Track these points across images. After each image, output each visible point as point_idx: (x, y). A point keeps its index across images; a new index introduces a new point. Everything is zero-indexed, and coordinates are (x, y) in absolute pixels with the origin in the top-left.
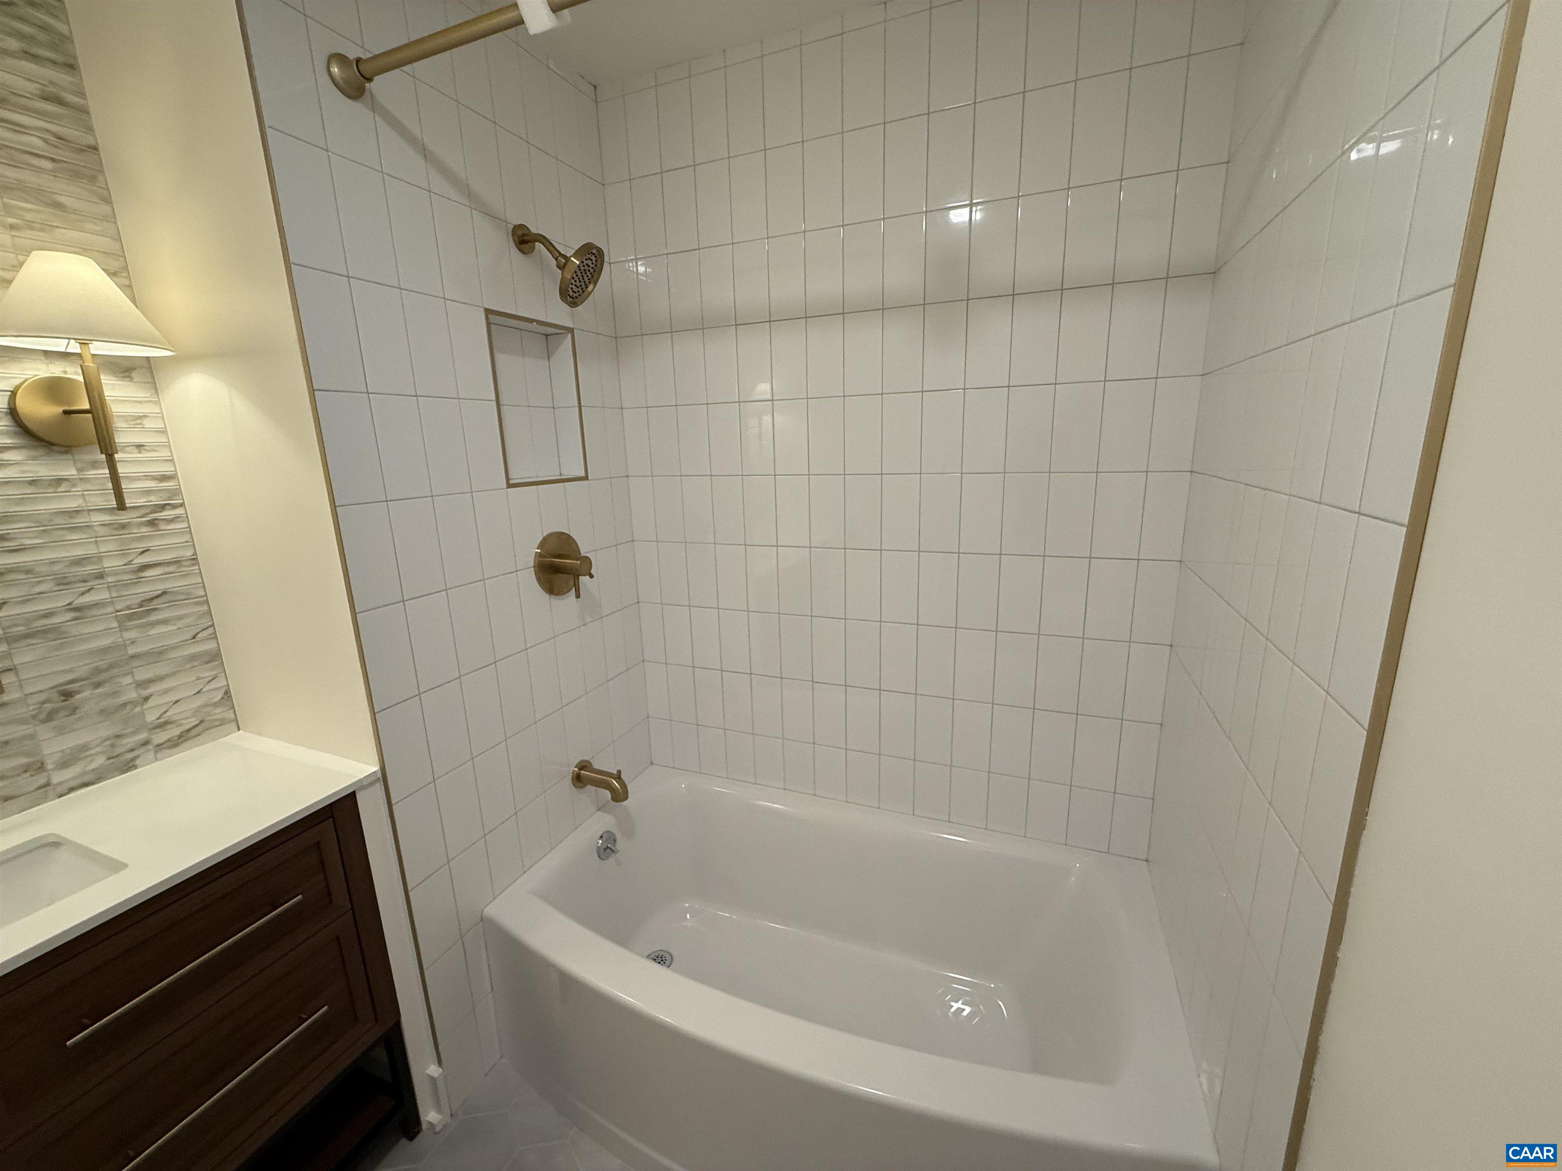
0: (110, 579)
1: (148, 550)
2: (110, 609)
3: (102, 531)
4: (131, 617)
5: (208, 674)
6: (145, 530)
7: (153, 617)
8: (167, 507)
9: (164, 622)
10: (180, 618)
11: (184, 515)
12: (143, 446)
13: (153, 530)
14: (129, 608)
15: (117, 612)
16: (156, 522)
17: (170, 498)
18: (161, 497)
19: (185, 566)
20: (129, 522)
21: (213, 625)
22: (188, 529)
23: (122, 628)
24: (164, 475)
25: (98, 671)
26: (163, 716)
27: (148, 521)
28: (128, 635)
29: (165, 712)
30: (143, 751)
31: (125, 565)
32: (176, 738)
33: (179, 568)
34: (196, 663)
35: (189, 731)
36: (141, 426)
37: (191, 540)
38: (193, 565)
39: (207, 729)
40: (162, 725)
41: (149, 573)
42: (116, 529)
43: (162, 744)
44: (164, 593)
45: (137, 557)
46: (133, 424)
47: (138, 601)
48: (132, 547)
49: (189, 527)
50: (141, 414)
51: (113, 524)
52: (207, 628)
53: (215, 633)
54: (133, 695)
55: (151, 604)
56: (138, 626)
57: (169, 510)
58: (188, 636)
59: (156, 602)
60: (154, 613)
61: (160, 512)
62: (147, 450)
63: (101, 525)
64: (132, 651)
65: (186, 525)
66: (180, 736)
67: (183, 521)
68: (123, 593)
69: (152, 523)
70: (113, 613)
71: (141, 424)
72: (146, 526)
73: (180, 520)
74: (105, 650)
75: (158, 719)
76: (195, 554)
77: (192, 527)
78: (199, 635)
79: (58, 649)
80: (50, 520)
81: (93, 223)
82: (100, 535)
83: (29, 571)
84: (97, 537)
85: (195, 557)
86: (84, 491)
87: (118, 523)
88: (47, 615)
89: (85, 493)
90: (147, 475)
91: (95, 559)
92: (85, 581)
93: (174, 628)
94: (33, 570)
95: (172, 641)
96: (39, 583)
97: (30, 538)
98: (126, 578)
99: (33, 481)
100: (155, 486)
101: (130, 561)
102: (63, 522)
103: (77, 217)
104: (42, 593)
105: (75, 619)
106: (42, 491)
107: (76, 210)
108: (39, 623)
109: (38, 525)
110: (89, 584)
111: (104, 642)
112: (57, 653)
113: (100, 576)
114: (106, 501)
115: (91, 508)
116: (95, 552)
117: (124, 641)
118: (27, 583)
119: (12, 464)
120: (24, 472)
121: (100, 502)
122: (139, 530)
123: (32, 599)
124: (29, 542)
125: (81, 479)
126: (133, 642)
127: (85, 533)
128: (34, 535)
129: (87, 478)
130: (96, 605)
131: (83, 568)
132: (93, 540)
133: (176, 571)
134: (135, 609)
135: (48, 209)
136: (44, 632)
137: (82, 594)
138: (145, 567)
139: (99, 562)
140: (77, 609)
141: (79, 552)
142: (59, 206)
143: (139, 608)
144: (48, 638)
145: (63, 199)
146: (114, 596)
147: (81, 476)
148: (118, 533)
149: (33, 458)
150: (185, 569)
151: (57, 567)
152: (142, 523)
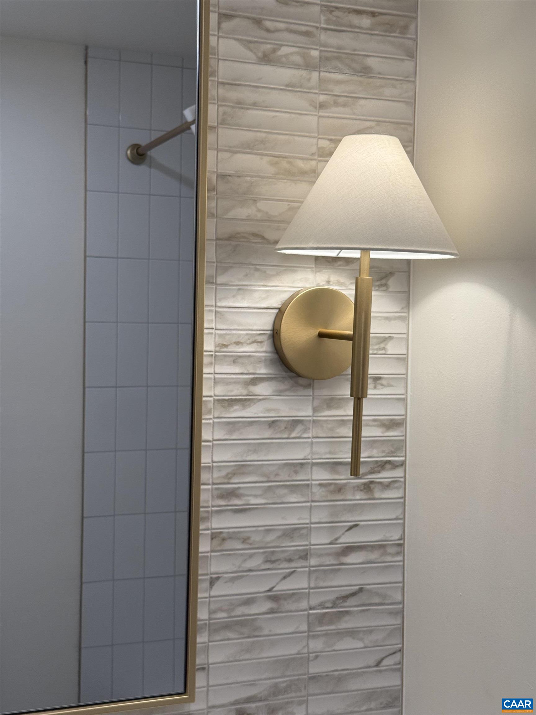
0: (313, 562)
1: (356, 525)
2: (304, 604)
3: (318, 493)
4: (322, 619)
6: (358, 497)
7: (345, 624)
8: (388, 466)
9: (352, 633)
10: (370, 631)
11: (402, 480)
12: (380, 378)
13: (366, 497)
14: (322, 606)
15: (311, 609)
16: (372, 486)
17: (392, 454)
18: (383, 451)
19: (390, 554)
20: (345, 485)
21: (401, 650)
22: (402, 500)
23: (311, 635)
24: (392, 420)
25: (276, 691)
27: (365, 484)
28: (316, 645)
31: (331, 543)
33: (381, 555)
34: (373, 705)
36: (383, 352)
37: (402, 517)
38: (398, 554)
41: (353, 558)
42: (333, 492)
44: (361, 590)
45: (343, 534)
46: (377, 349)
47: (332, 597)
48: (343, 519)
49: (404, 497)
50: (387, 335)
51: (331, 484)
52: (395, 653)
53: (401, 663)
55: (346, 604)
56: (327, 634)
57: (388, 470)
58: (372, 661)
59: (352, 601)
60: (347, 618)
61: (379, 472)
62: (382, 385)
63: (320, 485)
64: (315, 669)
65: (400, 494)
67: (398, 488)
68: (322, 584)
69: (368, 487)
70: (306, 610)
71: (384, 349)
72: (361, 490)
73: (396, 485)
74: (287, 663)
76: (402, 538)
77: (407, 499)
78: (384, 663)
79: (248, 651)
80: (277, 475)
81: (394, 86)
82: (315, 499)
83: (245, 540)
84: (313, 501)
85: (401, 542)
86: (314, 438)
87: (335, 484)
88: (249, 602)
89: (314, 440)
90: (375, 420)
91: (304, 531)
92: (290, 560)
93: (362, 645)
94: (249, 538)
95: (356, 664)
96: (251, 556)
97: (256, 496)
98: (328, 563)
99: (273, 422)
100: (381, 435)
101: (337, 539)
102: (287, 478)
103: (378, 82)
104: (250, 570)
105: (272, 611)
106: (277, 436)
107: (380, 73)
108: (240, 611)
109: (265, 479)
110: (293, 565)
111: (290, 650)
112: (247, 656)
113: (305, 555)
114: (330, 453)
115: (314, 461)
116: (308, 521)
117: (309, 653)
118: (242, 555)
119: (260, 400)
120: (269, 410)
121: (326, 453)
122: (354, 495)
123: (242, 577)
124: (253, 501)
125: (314, 421)
126: (316, 657)
127: (302, 495)
128: (259, 492)
129: (319, 421)
130: (293, 596)
131: (293, 541)
132: (308, 504)
133: (379, 560)
134: (328, 608)
135: (355, 78)
136: (242, 623)
137: (285, 578)
138: (349, 549)
139: (307, 536)
140: (275, 598)
141: (293, 520)
142: (366, 71)
143: (332, 607)
144: (242, 634)
145: (372, 62)
146: (312, 585)
147: (315, 418)
148: (333, 498)
149: (279, 393)
150: (389, 558)
151: (270, 537)
152: (358, 487)
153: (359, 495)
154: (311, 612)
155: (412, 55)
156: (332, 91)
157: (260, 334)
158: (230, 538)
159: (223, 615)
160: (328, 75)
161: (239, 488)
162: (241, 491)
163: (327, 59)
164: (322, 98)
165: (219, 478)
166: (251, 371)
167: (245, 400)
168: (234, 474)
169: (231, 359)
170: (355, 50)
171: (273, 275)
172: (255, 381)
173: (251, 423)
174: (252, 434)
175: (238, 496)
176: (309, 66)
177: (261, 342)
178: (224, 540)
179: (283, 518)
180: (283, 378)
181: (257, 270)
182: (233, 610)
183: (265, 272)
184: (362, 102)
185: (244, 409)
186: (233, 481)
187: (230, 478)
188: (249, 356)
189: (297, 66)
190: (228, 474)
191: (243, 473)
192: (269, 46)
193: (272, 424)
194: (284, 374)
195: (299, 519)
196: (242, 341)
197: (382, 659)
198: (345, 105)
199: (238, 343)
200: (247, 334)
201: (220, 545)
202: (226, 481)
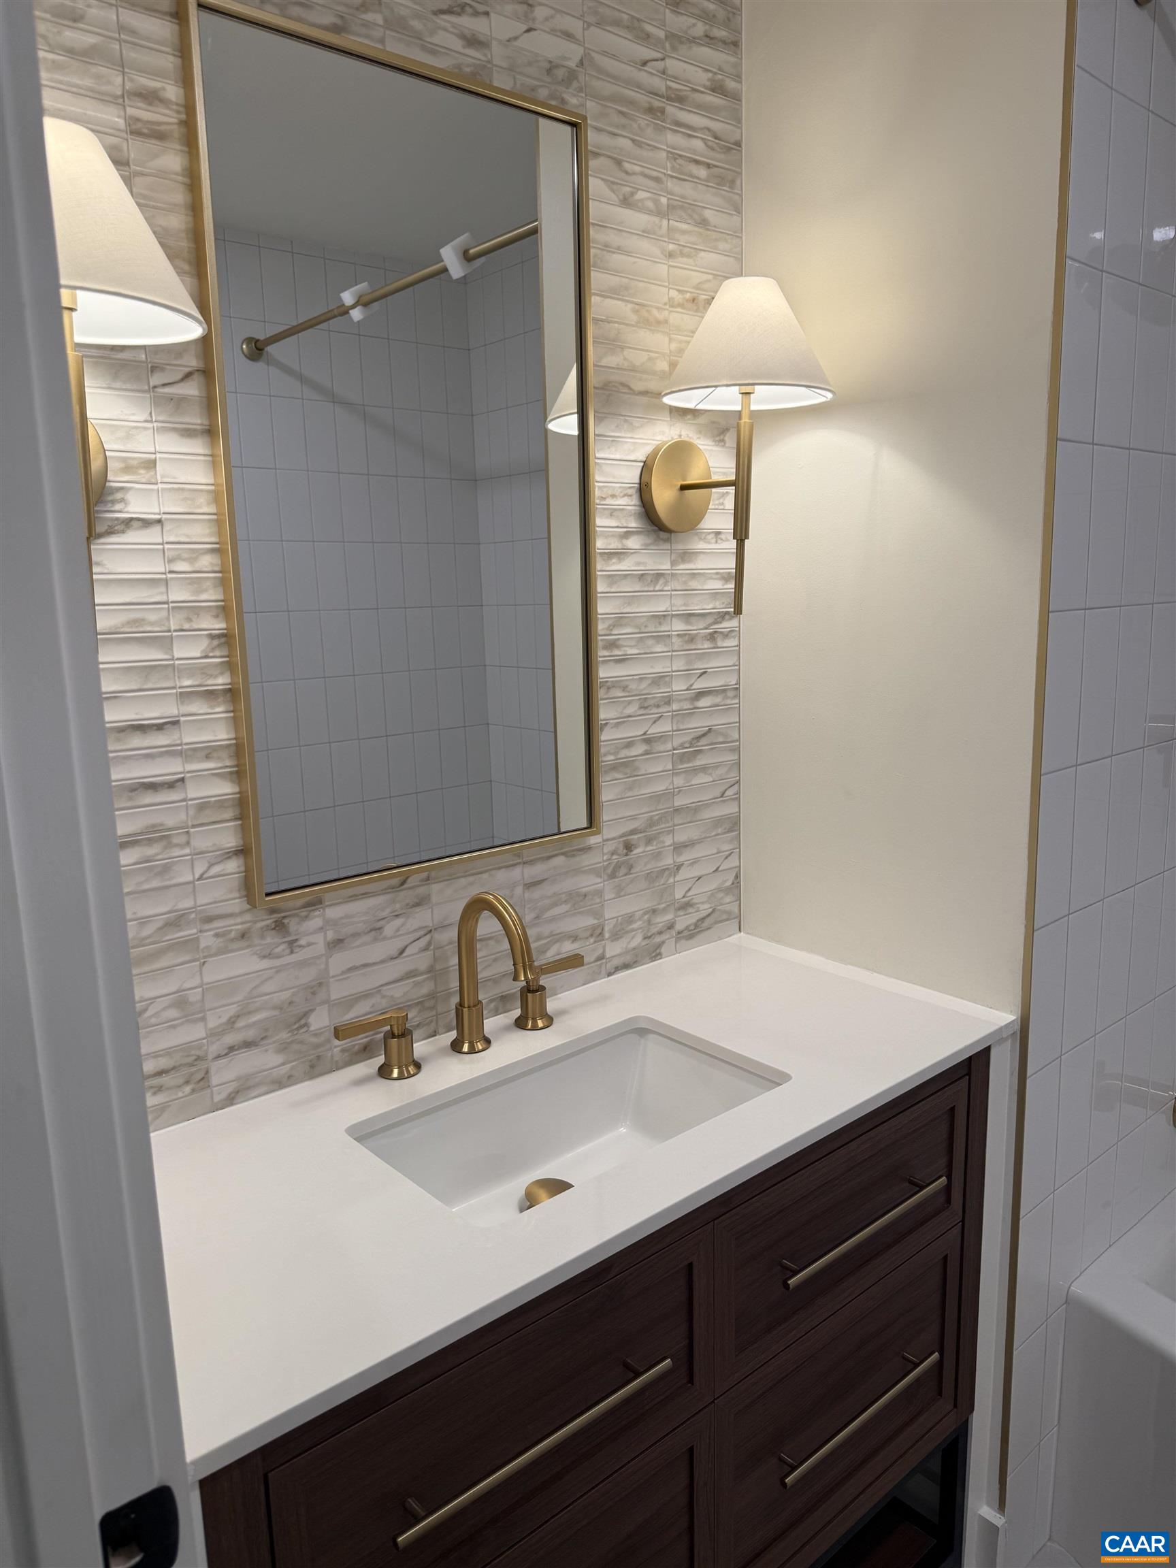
0: (675, 706)
1: (705, 672)
2: (669, 746)
3: (677, 643)
4: (683, 758)
5: (726, 847)
6: (706, 646)
7: (700, 761)
8: (727, 617)
9: (703, 769)
10: (716, 766)
11: (737, 629)
12: (720, 533)
13: (712, 646)
14: (682, 746)
15: (674, 750)
16: (716, 635)
17: (729, 605)
18: (723, 603)
19: (730, 697)
20: (697, 634)
21: (738, 782)
22: (737, 648)
23: (674, 772)
25: (651, 823)
26: (689, 894)
27: (710, 634)
28: (679, 781)
29: (690, 889)
30: (668, 936)
31: (687, 690)
32: (692, 927)
33: (723, 699)
34: (720, 830)
35: (703, 919)
36: (722, 507)
37: (737, 663)
38: (735, 697)
39: (717, 922)
40: (686, 906)
41: (704, 702)
42: (687, 642)
43: (682, 932)
44: (710, 730)
45: (695, 681)
46: (717, 504)
47: (688, 738)
48: (696, 667)
49: (739, 646)
51: (686, 634)
52: (734, 784)
53: (738, 793)
54: (668, 861)
55: (699, 744)
56: (687, 771)
57: (727, 620)
58: (718, 794)
59: (704, 741)
60: (700, 756)
61: (720, 622)
62: (720, 539)
63: (678, 635)
64: (679, 802)
65: (735, 643)
66: (696, 925)
67: (734, 637)
68: (682, 727)
69: (712, 637)
70: (671, 751)
71: (722, 504)
72: (708, 640)
73: (733, 634)
74: (658, 798)
75: (684, 897)
76: (738, 683)
77: (741, 646)
78: (726, 794)
79: (630, 789)
80: (646, 626)
81: (726, 241)
82: (675, 648)
83: (625, 688)
84: (673, 651)
85: (738, 686)
86: (672, 591)
87: (689, 634)
88: (629, 745)
89: (673, 593)
90: (717, 573)
91: (667, 679)
92: (658, 706)
93: (711, 779)
94: (627, 687)
95: (706, 796)
96: (630, 703)
97: (631, 647)
98: (685, 707)
99: (642, 575)
100: (721, 587)
101: (691, 685)
102: (654, 630)
103: (714, 235)
104: (630, 716)
105: (646, 753)
106: (646, 589)
107: (715, 227)
108: (623, 753)
109: (637, 631)
110: (661, 710)
111: (659, 787)
112: (630, 794)
113: (668, 701)
114: (685, 605)
115: (673, 613)
116: (670, 670)
117: (674, 789)
118: (623, 702)
119: (632, 553)
120: (638, 564)
121: (681, 606)
122: (703, 645)
123: (624, 722)
124: (630, 651)
125: (673, 575)
126: (680, 791)
127: (665, 645)
128: (633, 643)
129: (676, 574)
130: (661, 738)
131: (659, 689)
132: (670, 654)
133: (722, 704)
134: (687, 748)
135: (697, 229)
136: (625, 765)
137: (655, 722)
138: (701, 694)
139: (669, 684)
140: (648, 741)
141: (659, 668)
142: (704, 223)
143: (690, 747)
144: (626, 774)
145: (708, 214)
146: (675, 729)
147: (673, 572)
148: (687, 648)
149: (646, 547)
150: (729, 702)
151: (644, 685)
152: (705, 637)
153: (707, 645)
154: (674, 752)
155: (738, 210)
156: (678, 240)
157: (630, 488)
158: (613, 687)
159: (612, 757)
160: (675, 223)
161: (619, 639)
162: (620, 642)
163: (674, 207)
164: (671, 247)
165: (603, 629)
166: (625, 525)
167: (621, 553)
168: (614, 626)
169: (608, 512)
170: (695, 201)
171: (638, 427)
172: (627, 535)
173: (626, 576)
174: (627, 586)
175: (618, 647)
176: (660, 213)
177: (631, 496)
178: (609, 688)
179: (652, 667)
180: (648, 531)
181: (626, 421)
182: (618, 753)
183: (631, 424)
184: (702, 254)
185: (620, 562)
186: (614, 632)
187: (611, 630)
188: (623, 509)
189: (650, 212)
190: (610, 626)
191: (621, 625)
192: (628, 189)
193: (641, 577)
194: (650, 528)
195: (664, 668)
196: (617, 494)
197: (726, 791)
198: (689, 256)
199: (613, 496)
200: (620, 487)
201: (607, 693)
202: (608, 632)
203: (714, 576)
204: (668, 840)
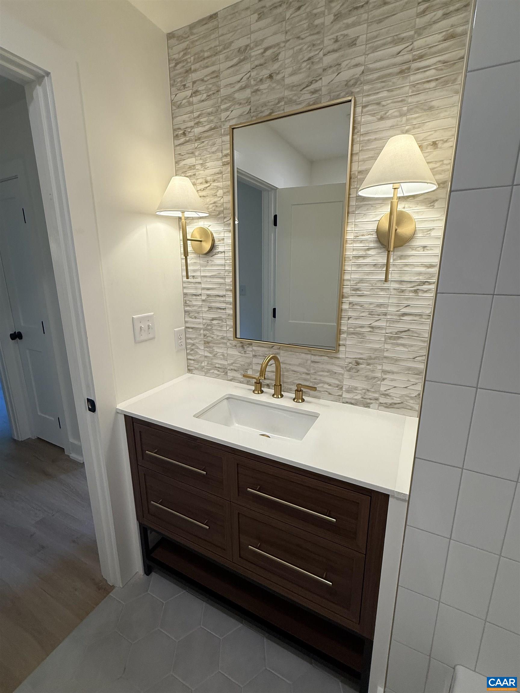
0: (388, 317)
1: (409, 306)
2: (384, 331)
3: (393, 292)
4: (390, 338)
5: (413, 380)
6: (411, 295)
7: (399, 341)
8: (426, 283)
9: (404, 345)
10: (411, 346)
12: (426, 247)
13: (415, 295)
14: (391, 333)
16: (418, 291)
17: (429, 278)
18: (425, 277)
19: (424, 318)
20: (406, 289)
23: (385, 342)
24: (430, 264)
25: (370, 358)
26: (387, 391)
27: (415, 290)
28: (387, 346)
29: (389, 389)
30: (374, 402)
31: (397, 311)
32: (389, 404)
33: (420, 318)
34: (410, 372)
35: (395, 404)
38: (428, 319)
39: (403, 408)
40: (386, 395)
41: (405, 318)
42: (399, 292)
43: (382, 403)
44: (409, 330)
45: (403, 308)
46: (426, 234)
47: (396, 331)
48: (403, 303)
50: (432, 228)
51: (399, 289)
52: (423, 356)
54: (379, 375)
55: (401, 334)
56: (392, 344)
57: (427, 285)
58: (411, 357)
59: (403, 334)
60: (402, 339)
61: (422, 285)
62: (427, 249)
63: (394, 289)
64: (386, 354)
65: (432, 295)
66: (391, 405)
67: (431, 293)
68: (391, 326)
70: (384, 333)
71: (430, 234)
72: (413, 292)
73: (430, 291)
74: (376, 350)
75: (385, 391)
78: (417, 358)
79: (361, 343)
80: (376, 284)
81: (446, 111)
82: (391, 294)
83: (361, 306)
85: (430, 314)
86: (392, 271)
87: (401, 289)
88: (362, 327)
90: (422, 264)
91: (386, 306)
92: (379, 315)
93: (408, 350)
94: (363, 305)
95: (404, 356)
96: (363, 312)
97: (367, 291)
98: (395, 318)
99: (375, 264)
100: (425, 270)
101: (400, 310)
102: (380, 285)
103: (437, 112)
104: (363, 316)
105: (370, 332)
106: (377, 270)
107: (438, 107)
108: (358, 329)
109: (371, 285)
110: (380, 317)
111: (377, 346)
112: (360, 345)
113: (385, 314)
114: (399, 277)
115: (392, 280)
116: (388, 302)
117: (384, 348)
118: (360, 311)
119: (370, 256)
120: (374, 260)
122: (409, 293)
123: (360, 318)
124: (366, 293)
125: (393, 264)
126: (387, 350)
127: (386, 292)
128: (368, 290)
129: (395, 264)
130: (379, 328)
131: (381, 309)
132: (388, 296)
133: (418, 320)
134: (393, 334)
135: (425, 113)
136: (359, 334)
137: (376, 321)
138: (404, 314)
139: (387, 307)
140: (372, 327)
141: (381, 301)
142: (431, 108)
143: (395, 334)
144: (358, 337)
145: (434, 103)
146: (387, 325)
148: (399, 294)
149: (379, 253)
150: (424, 320)
151: (371, 306)
152: (411, 291)
154: (386, 334)
156: (412, 123)
157: (372, 231)
158: (356, 305)
159: (353, 330)
160: (411, 116)
161: (360, 288)
162: (361, 289)
163: (411, 109)
164: (407, 128)
165: (353, 284)
166: (367, 245)
167: (364, 256)
168: (359, 283)
169: (360, 241)
170: (426, 100)
171: (378, 208)
172: (369, 249)
173: (366, 265)
174: (366, 269)
175: (360, 291)
176: (402, 115)
177: (372, 234)
178: (354, 305)
179: (377, 300)
180: (381, 248)
181: (372, 206)
182: (356, 328)
183: (376, 207)
184: (427, 124)
185: (364, 259)
186: (358, 285)
187: (357, 284)
188: (367, 240)
189: (396, 117)
190: (357, 282)
191: (362, 283)
192: (383, 112)
193: (375, 265)
194: (382, 246)
195: (384, 301)
196: (365, 234)
198: (419, 128)
199: (363, 235)
200: (366, 232)
201: (352, 307)
202: (355, 285)
203: (421, 266)
204: (379, 367)
